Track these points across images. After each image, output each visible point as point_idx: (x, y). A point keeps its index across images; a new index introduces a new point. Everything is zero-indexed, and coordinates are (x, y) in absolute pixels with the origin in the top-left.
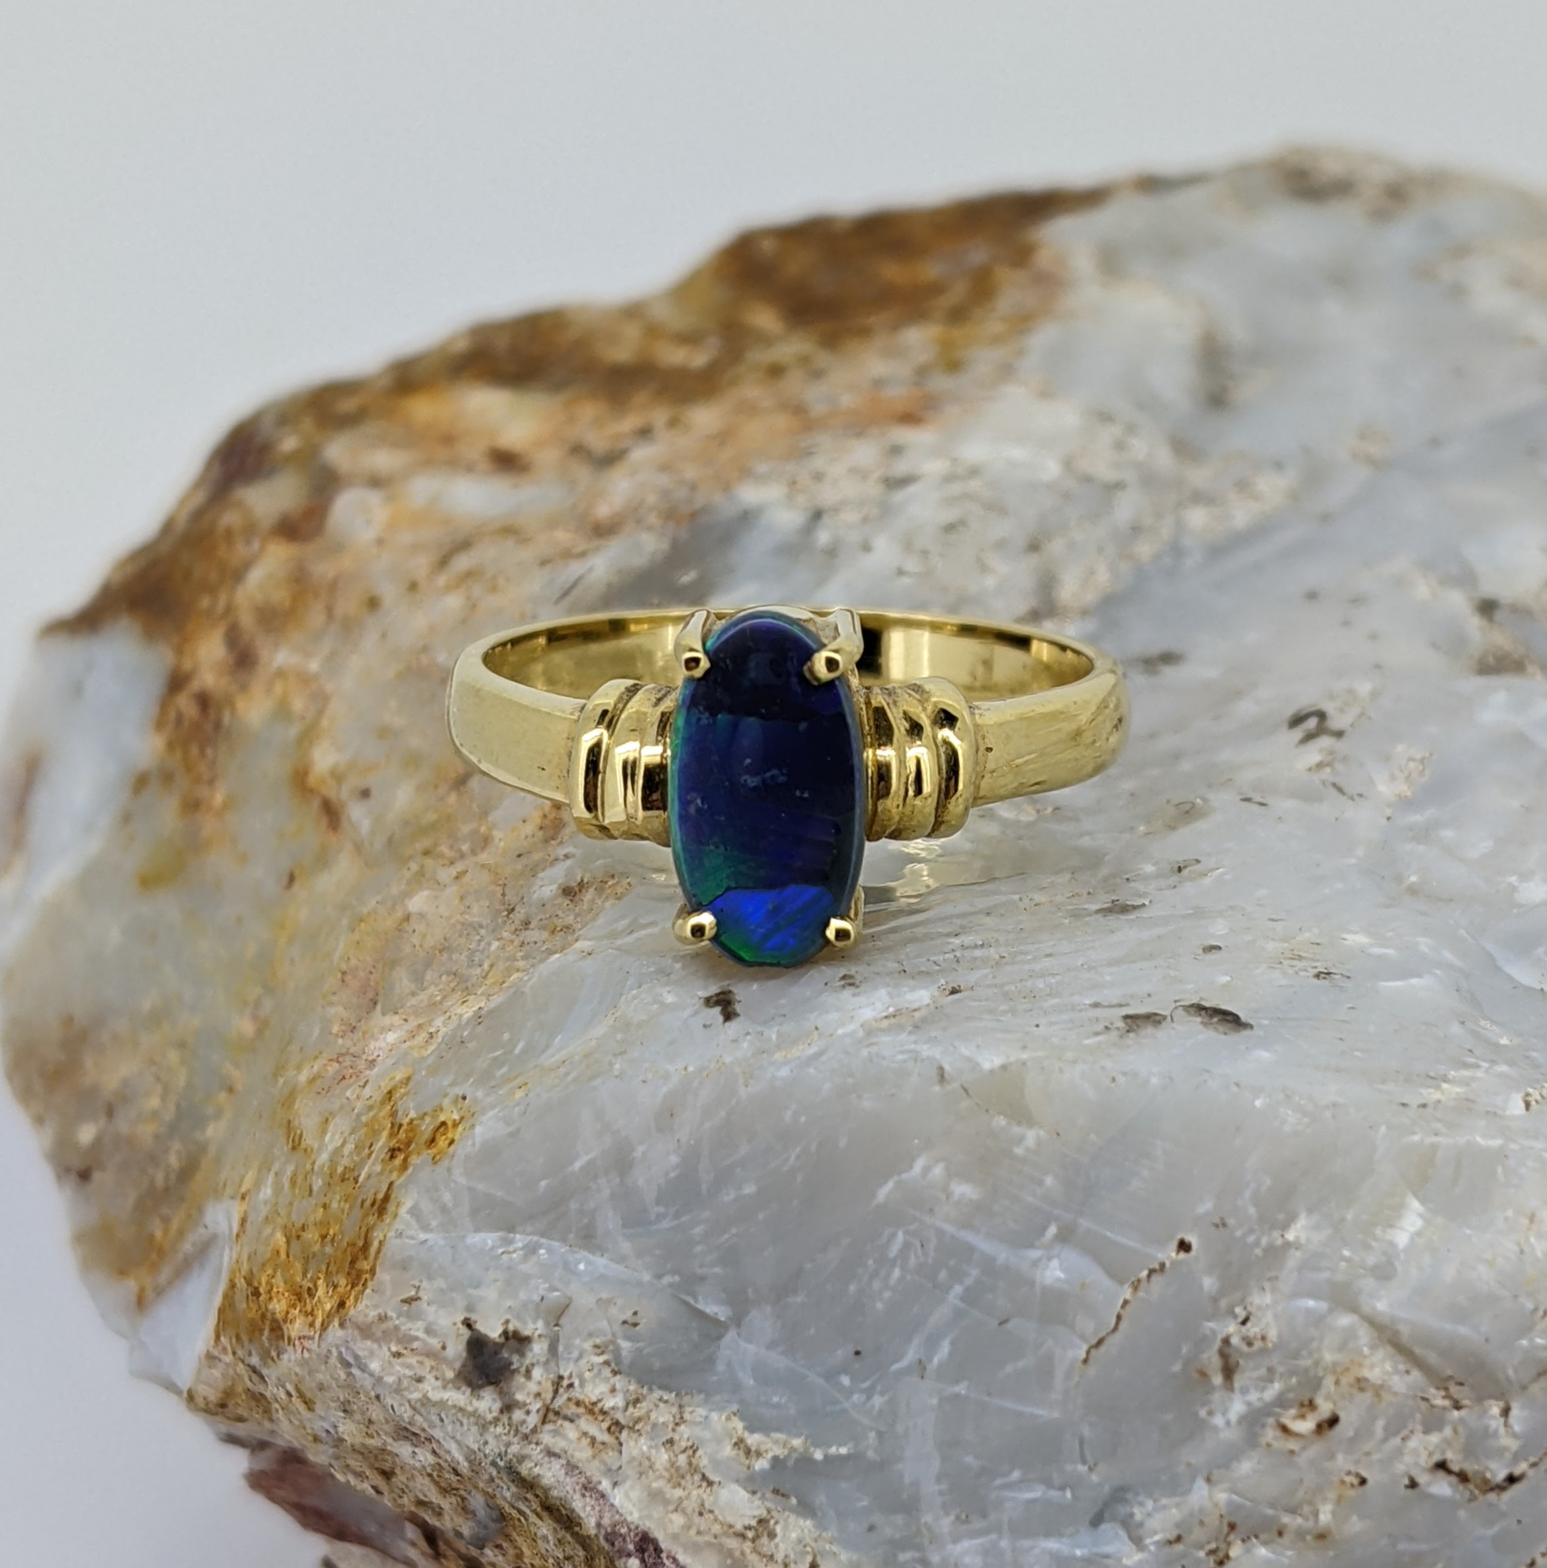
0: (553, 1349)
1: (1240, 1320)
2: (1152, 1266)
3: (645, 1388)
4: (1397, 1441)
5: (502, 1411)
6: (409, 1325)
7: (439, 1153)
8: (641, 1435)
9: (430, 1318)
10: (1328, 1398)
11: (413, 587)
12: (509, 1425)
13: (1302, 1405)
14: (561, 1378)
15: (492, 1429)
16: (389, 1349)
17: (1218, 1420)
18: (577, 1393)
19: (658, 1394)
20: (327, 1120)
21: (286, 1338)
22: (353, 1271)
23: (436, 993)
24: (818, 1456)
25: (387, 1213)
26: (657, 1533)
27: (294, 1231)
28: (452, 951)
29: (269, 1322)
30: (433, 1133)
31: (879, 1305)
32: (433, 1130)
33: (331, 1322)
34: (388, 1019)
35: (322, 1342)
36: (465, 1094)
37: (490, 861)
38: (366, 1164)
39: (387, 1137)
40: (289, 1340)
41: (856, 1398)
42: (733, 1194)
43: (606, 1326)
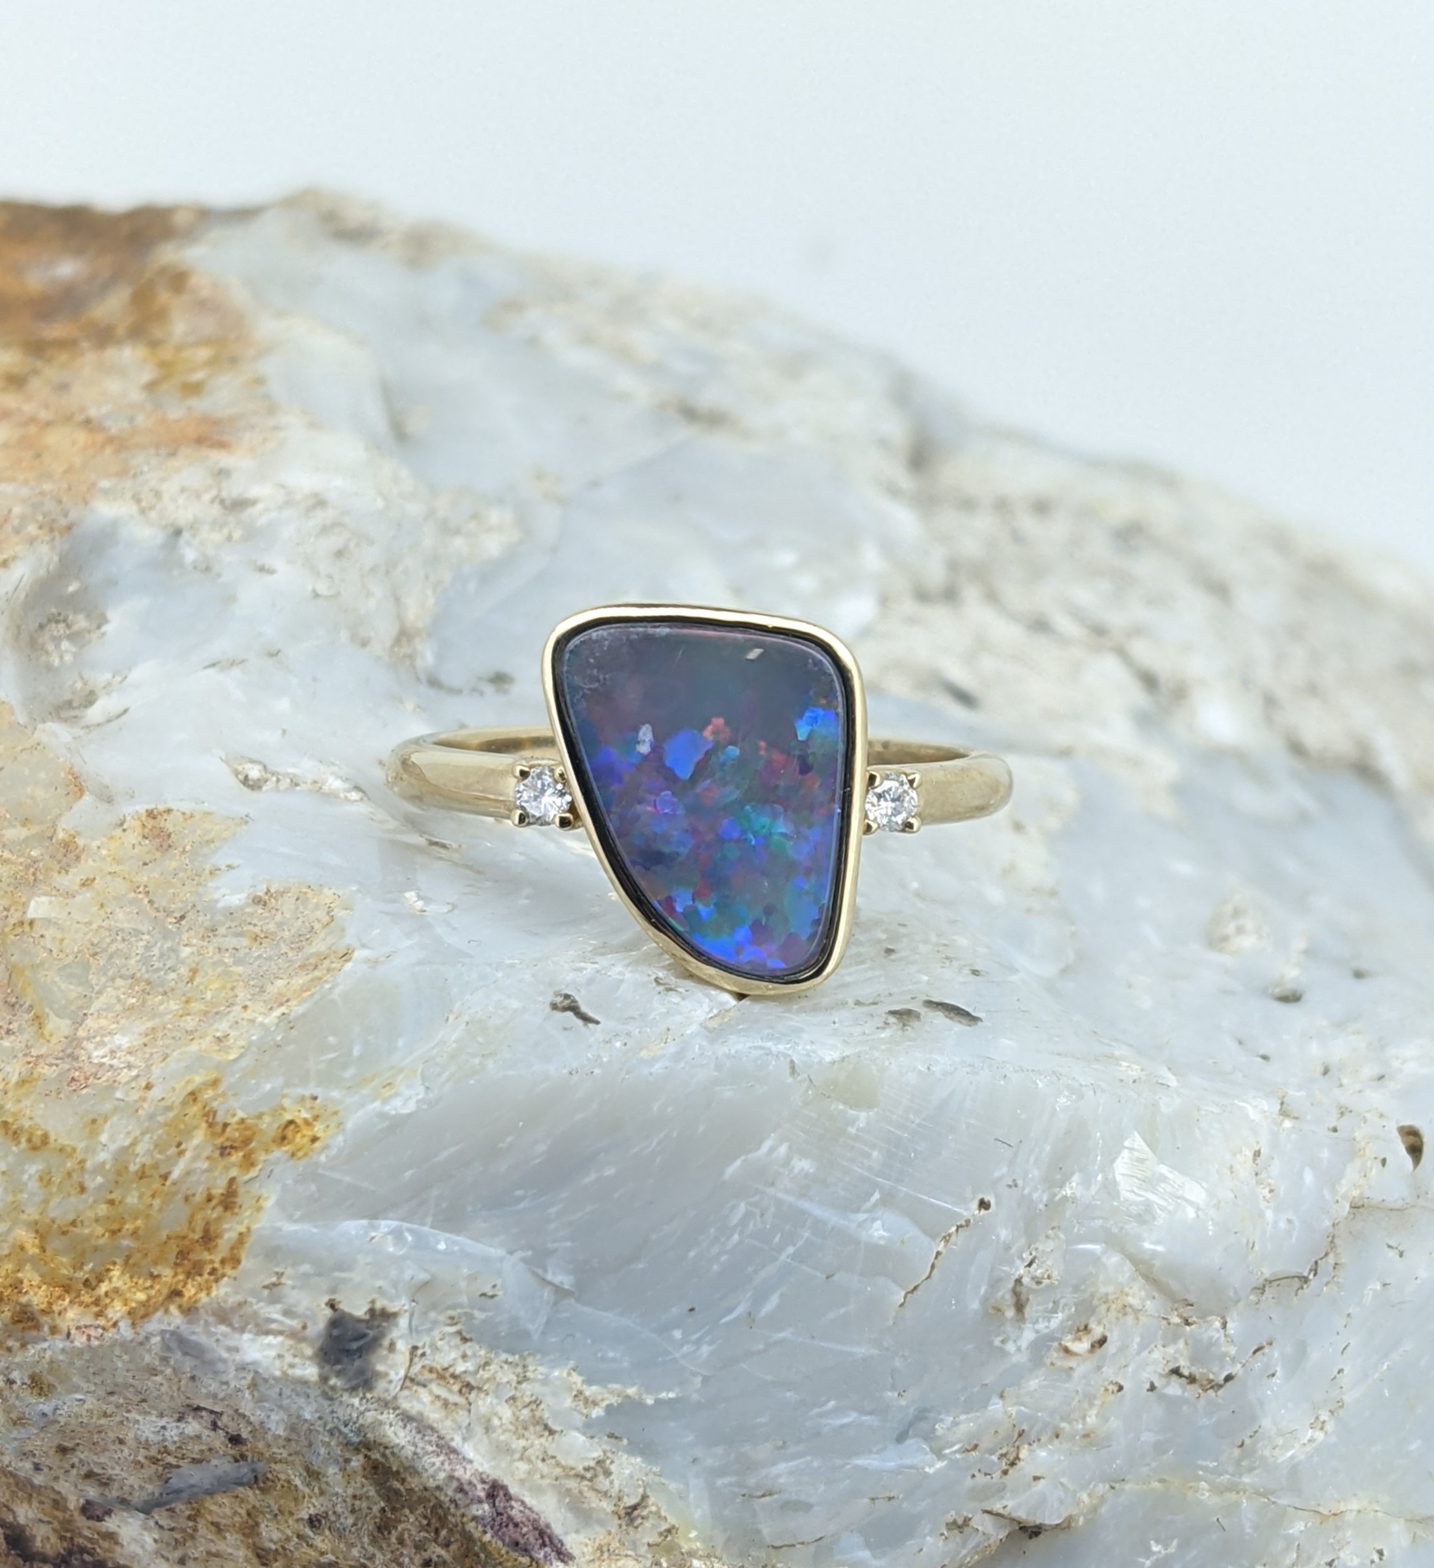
0: (410, 1324)
1: (1026, 1264)
2: (959, 1224)
3: (494, 1353)
4: (1145, 1354)
6: (268, 1309)
7: (299, 1150)
8: (487, 1394)
9: (292, 1301)
10: (1099, 1323)
13: (1078, 1330)
14: (416, 1348)
17: (1010, 1347)
18: (429, 1361)
19: (504, 1356)
20: (94, 1121)
21: (46, 1329)
22: (186, 1262)
23: (122, 996)
24: (650, 1401)
25: (240, 1207)
26: (506, 1481)
27: (55, 1226)
28: (111, 956)
29: (9, 1314)
30: (280, 1131)
31: (715, 1267)
32: (278, 1128)
33: (156, 1310)
34: (90, 1022)
35: (138, 1329)
36: (315, 1095)
37: (115, 868)
38: (175, 1163)
39: (206, 1135)
40: (54, 1330)
41: (686, 1349)
42: (593, 1176)
43: (464, 1299)
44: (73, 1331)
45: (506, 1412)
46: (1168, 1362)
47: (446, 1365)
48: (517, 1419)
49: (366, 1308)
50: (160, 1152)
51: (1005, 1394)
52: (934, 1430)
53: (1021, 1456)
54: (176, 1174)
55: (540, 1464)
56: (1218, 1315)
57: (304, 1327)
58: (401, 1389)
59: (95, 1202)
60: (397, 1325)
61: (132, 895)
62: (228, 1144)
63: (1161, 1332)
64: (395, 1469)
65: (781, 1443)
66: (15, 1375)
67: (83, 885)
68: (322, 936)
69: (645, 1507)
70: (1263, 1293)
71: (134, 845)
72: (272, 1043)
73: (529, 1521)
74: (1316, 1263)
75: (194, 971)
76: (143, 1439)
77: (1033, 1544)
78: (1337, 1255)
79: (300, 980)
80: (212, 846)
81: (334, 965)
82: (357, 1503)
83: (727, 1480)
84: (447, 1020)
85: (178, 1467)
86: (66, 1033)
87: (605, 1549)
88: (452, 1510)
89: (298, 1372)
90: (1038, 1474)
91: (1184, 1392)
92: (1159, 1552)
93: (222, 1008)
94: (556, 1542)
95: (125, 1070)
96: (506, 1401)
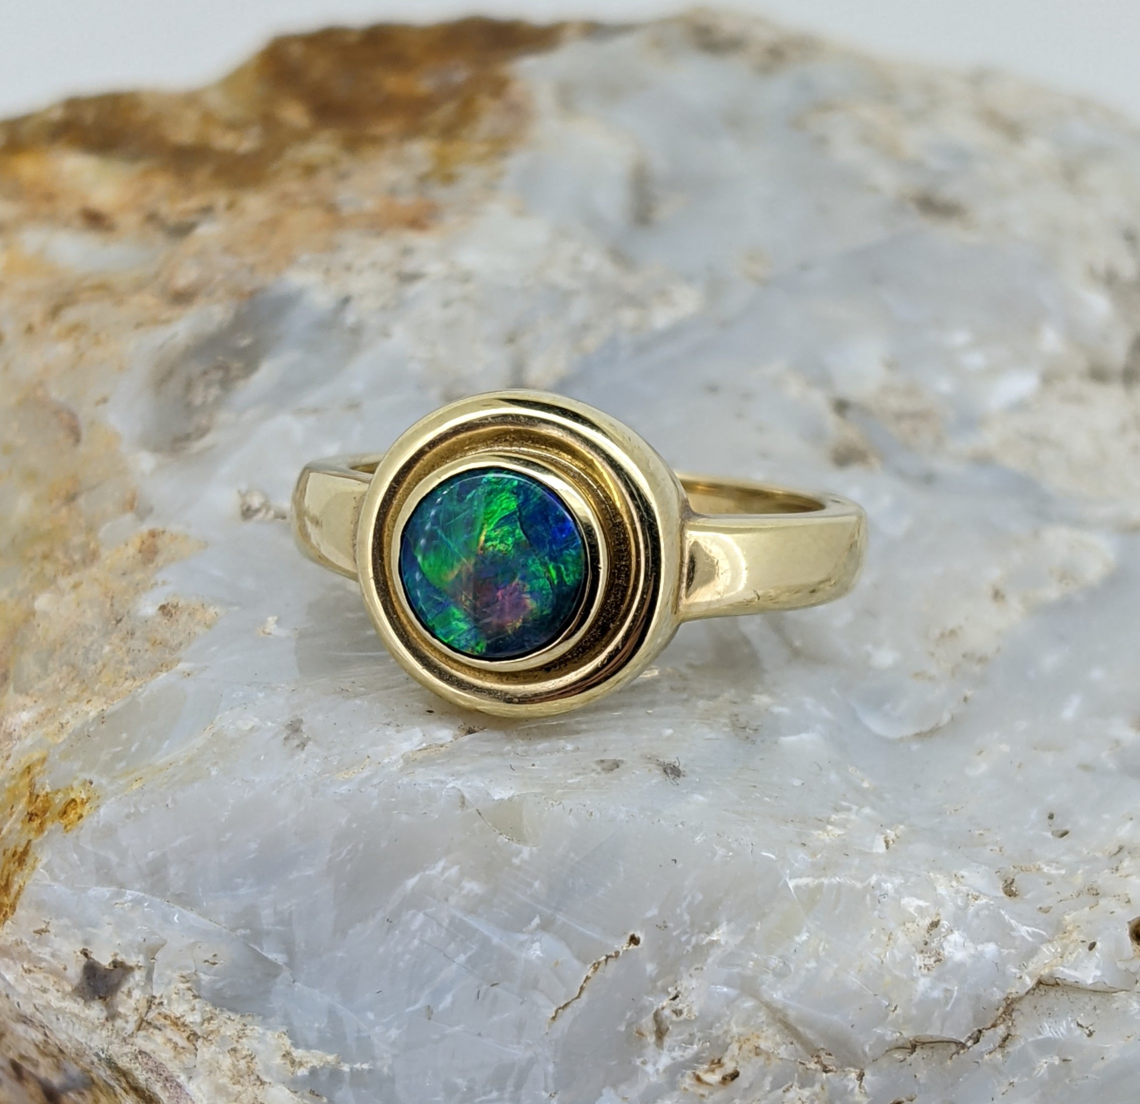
0: (149, 977)
1: (671, 997)
2: (609, 954)
3: (218, 1009)
4: (780, 1091)
5: (107, 1019)
6: (39, 950)
7: (69, 824)
8: (212, 1044)
9: (56, 946)
10: (732, 1058)
11: (30, 329)
12: (112, 1030)
13: (713, 1063)
14: (154, 997)
15: (98, 1031)
16: (23, 967)
17: (649, 1068)
18: (163, 1010)
19: (227, 1014)
24: (346, 1069)
25: (26, 865)
30: (64, 807)
31: (401, 964)
32: (65, 803)
36: (92, 780)
38: (8, 821)
39: (26, 803)
41: (378, 1029)
42: (296, 874)
43: (192, 962)
45: (227, 1062)
47: (178, 1015)
48: (234, 1068)
49: (110, 960)
56: (856, 1067)
57: (65, 969)
58: (139, 1029)
60: (134, 977)
61: (102, 598)
62: (34, 812)
63: (796, 1076)
67: (74, 586)
70: (912, 1052)
71: (128, 557)
72: (86, 733)
74: (980, 1032)
78: (1007, 1027)
80: (170, 564)
84: (205, 730)
96: (228, 1051)
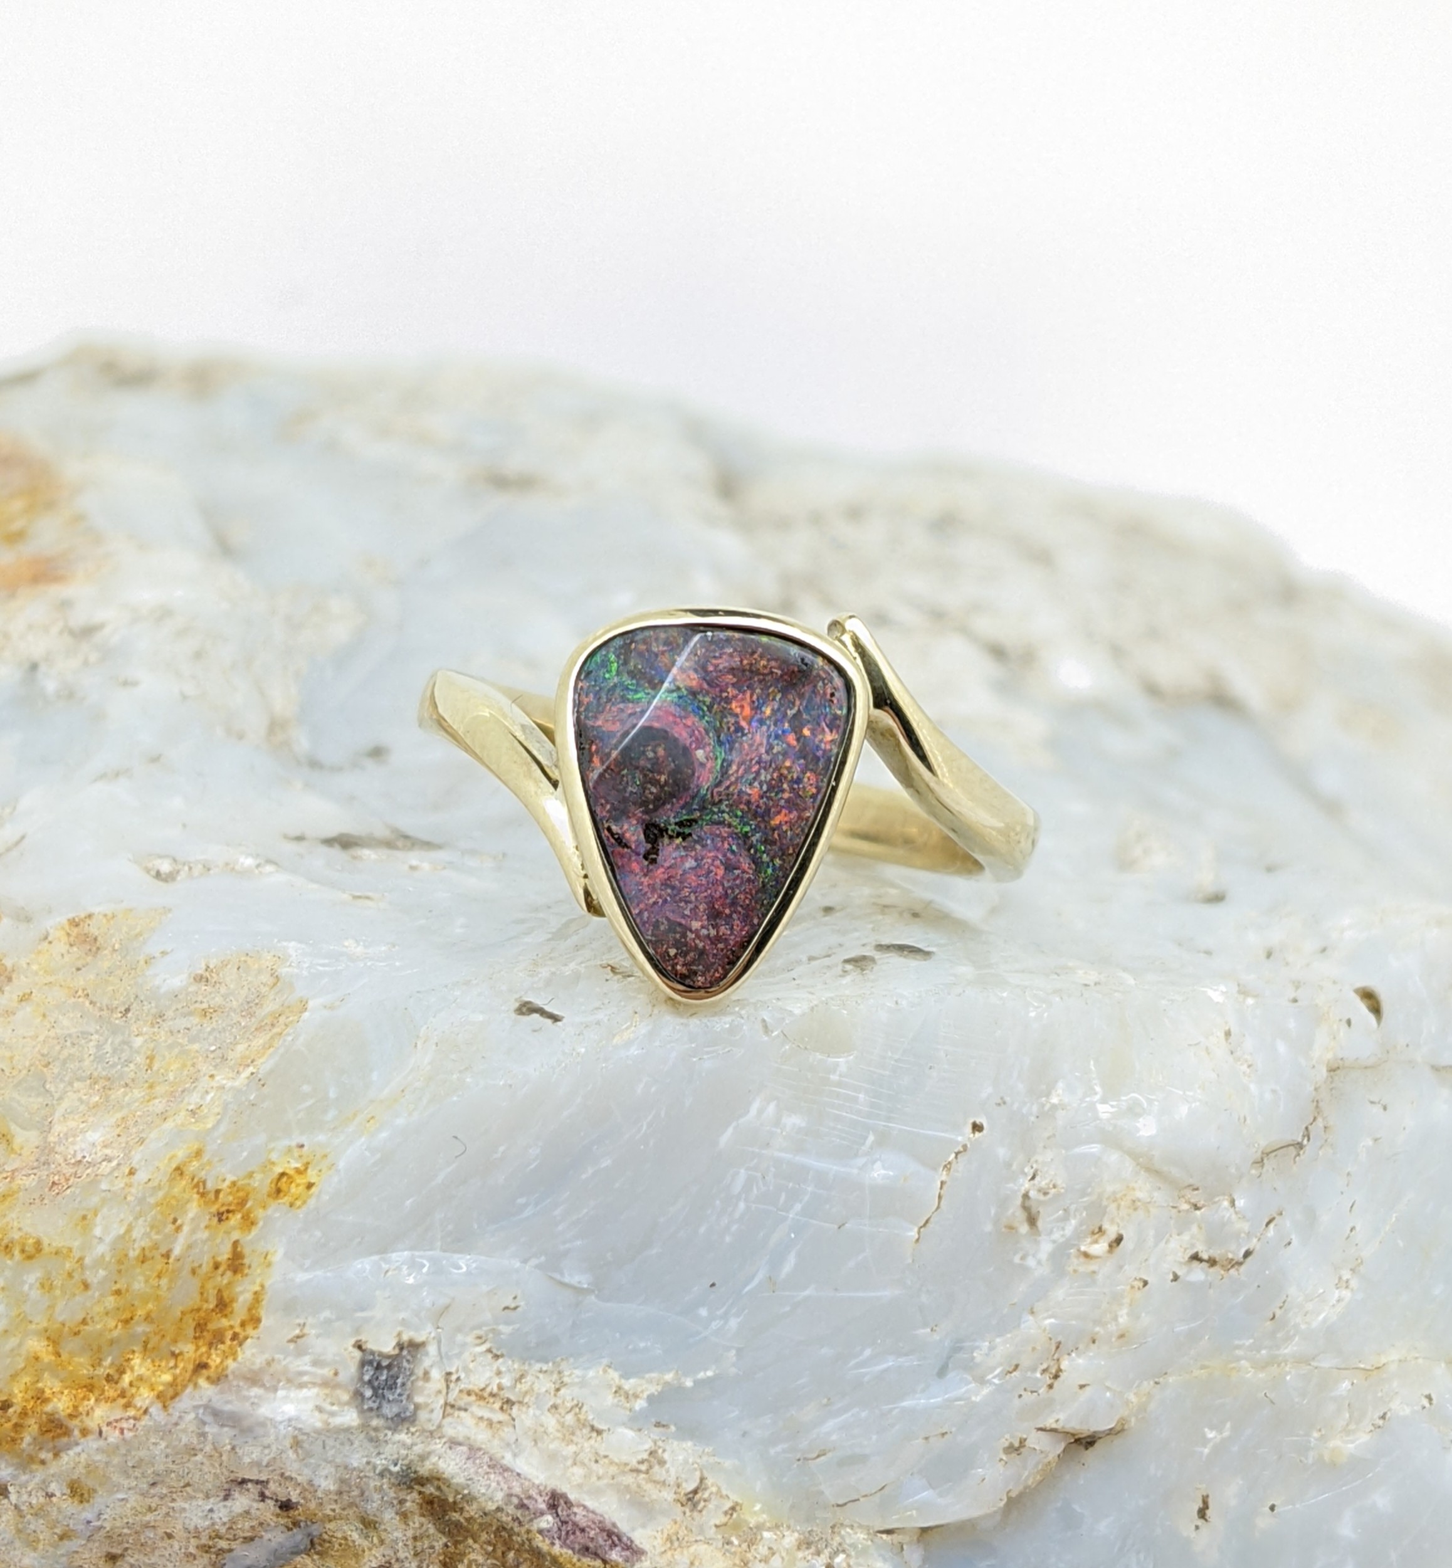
1: (1029, 1177)
2: (956, 1150)
3: (526, 1364)
9: (319, 1350)
14: (449, 1374)
18: (463, 1386)
19: (538, 1366)
20: (84, 1218)
21: (76, 1432)
22: (205, 1334)
23: (84, 1098)
24: (689, 1383)
25: (250, 1267)
26: (564, 1488)
27: (66, 1329)
28: (64, 1062)
29: (36, 1427)
30: (273, 1186)
31: (728, 1239)
32: (271, 1183)
33: (185, 1387)
34: (58, 1128)
35: (171, 1410)
36: (301, 1143)
37: (52, 979)
38: (176, 1238)
39: (200, 1206)
40: (85, 1432)
41: (715, 1325)
42: (590, 1171)
43: (488, 1316)
44: (104, 1429)
45: (551, 1422)
46: (1186, 1250)
47: (483, 1386)
48: (563, 1427)
49: (394, 1343)
50: (158, 1233)
51: (1035, 1310)
52: (973, 1358)
53: (1062, 1367)
54: (177, 1251)
55: (594, 1466)
56: (1224, 1194)
57: (336, 1374)
58: (444, 1417)
59: (102, 1295)
60: (427, 1354)
61: (73, 1000)
62: (224, 1209)
63: (1172, 1222)
64: (451, 1500)
65: (825, 1401)
66: (53, 1487)
67: (21, 1000)
68: (271, 997)
69: (705, 1489)
70: (1262, 1166)
71: (62, 955)
72: (247, 1103)
73: (594, 1523)
74: (1307, 1128)
75: (151, 1058)
76: (191, 1528)
77: (1090, 1455)
78: (1324, 1119)
79: (260, 1040)
80: (141, 939)
81: (291, 1019)
82: (419, 1544)
83: (779, 1448)
84: (416, 1046)
85: (230, 1550)
86: (37, 1144)
87: (674, 1538)
88: (516, 1529)
89: (337, 1421)
90: (1083, 1383)
91: (1207, 1275)
92: (1215, 1437)
93: (187, 1086)
94: (625, 1539)
95: (104, 1163)
96: (549, 1410)
